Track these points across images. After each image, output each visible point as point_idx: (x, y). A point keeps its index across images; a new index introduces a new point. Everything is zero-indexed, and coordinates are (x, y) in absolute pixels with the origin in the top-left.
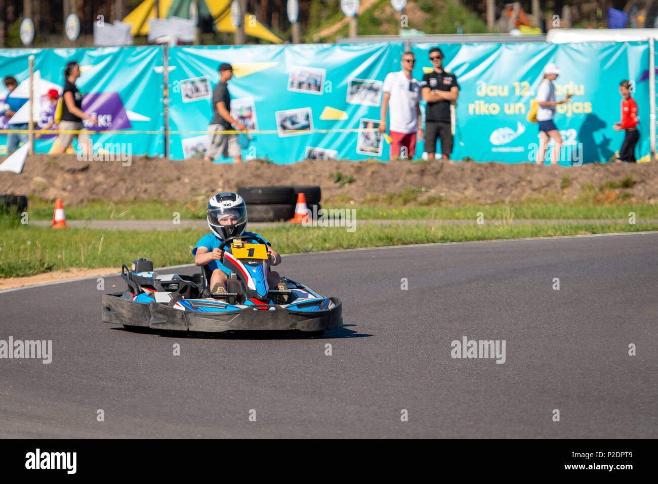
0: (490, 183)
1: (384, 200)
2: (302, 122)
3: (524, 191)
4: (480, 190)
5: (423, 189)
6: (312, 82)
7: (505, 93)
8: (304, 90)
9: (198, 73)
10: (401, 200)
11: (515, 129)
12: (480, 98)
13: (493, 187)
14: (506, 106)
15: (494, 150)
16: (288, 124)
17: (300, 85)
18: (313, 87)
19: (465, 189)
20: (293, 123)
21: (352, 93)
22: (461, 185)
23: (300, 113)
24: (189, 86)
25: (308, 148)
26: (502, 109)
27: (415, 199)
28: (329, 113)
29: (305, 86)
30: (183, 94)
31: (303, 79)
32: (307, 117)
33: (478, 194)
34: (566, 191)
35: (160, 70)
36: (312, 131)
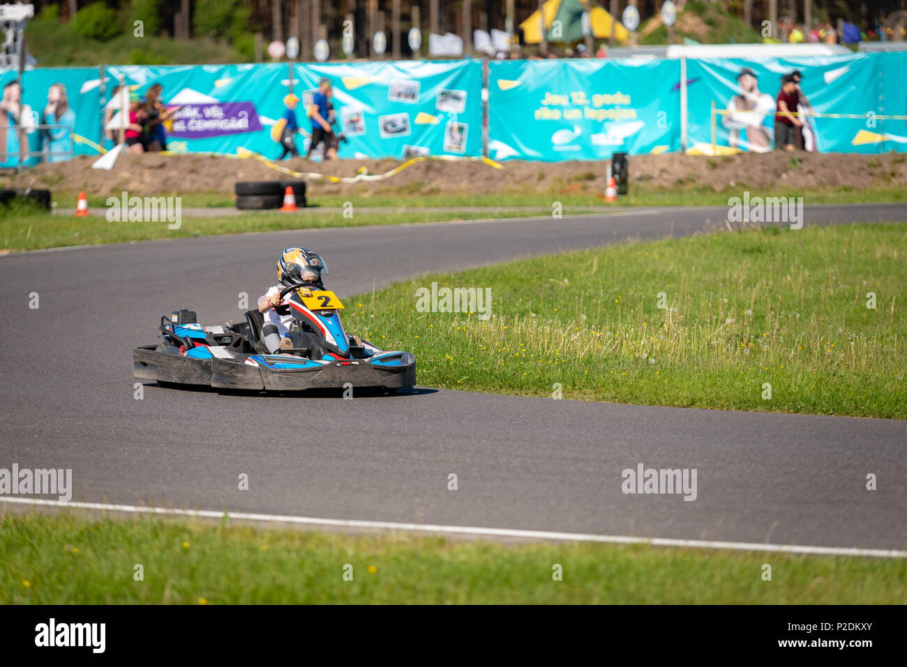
2: (400, 125)
6: (408, 92)
7: (566, 102)
8: (402, 100)
11: (572, 129)
12: (544, 106)
14: (566, 112)
15: (555, 148)
16: (389, 127)
17: (399, 95)
18: (409, 96)
20: (394, 126)
21: (442, 101)
23: (398, 118)
24: (310, 96)
25: (405, 147)
26: (563, 115)
28: (422, 118)
29: (402, 95)
30: (304, 102)
31: (401, 90)
32: (404, 122)
35: (286, 82)
36: (408, 133)
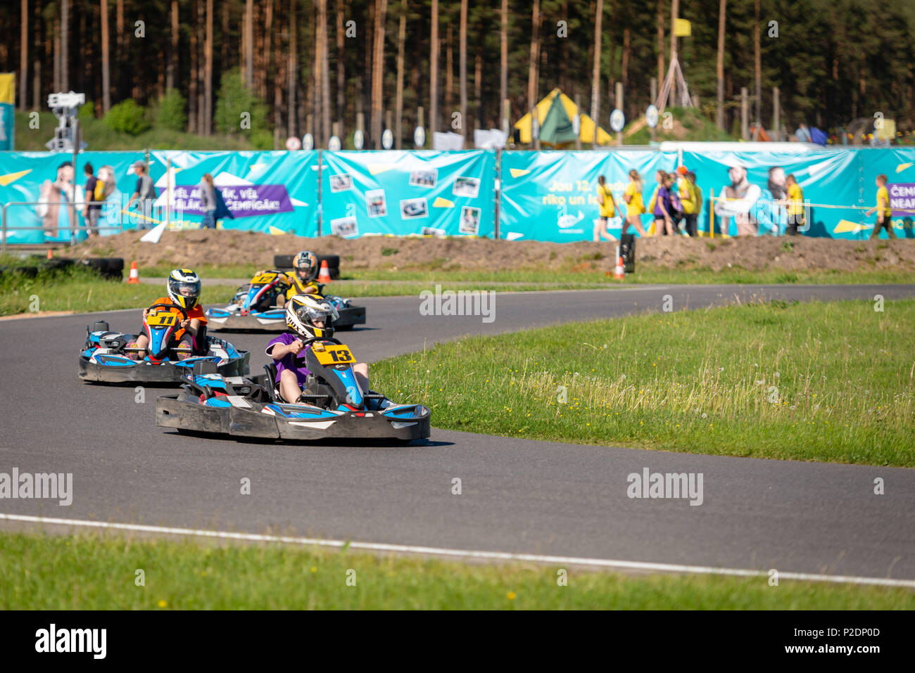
0: (498, 255)
1: (418, 267)
3: (521, 261)
4: (490, 260)
5: (448, 259)
10: (430, 267)
13: (499, 258)
19: (479, 259)
22: (476, 256)
27: (440, 267)
33: (488, 263)
34: (553, 262)
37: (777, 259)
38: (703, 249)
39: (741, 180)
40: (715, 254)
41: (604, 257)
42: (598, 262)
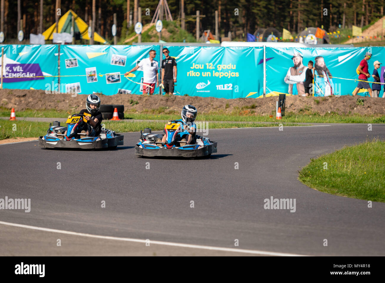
1: (150, 112)
2: (117, 78)
3: (210, 109)
5: (167, 107)
6: (121, 61)
7: (203, 68)
8: (117, 65)
9: (73, 56)
10: (158, 112)
11: (207, 83)
12: (192, 70)
14: (203, 73)
15: (198, 91)
16: (110, 79)
17: (116, 62)
18: (121, 63)
20: (113, 78)
23: (115, 74)
24: (69, 62)
25: (119, 89)
26: (201, 74)
27: (164, 112)
29: (118, 63)
30: (66, 65)
31: (117, 60)
32: (119, 76)
34: (227, 109)
35: (57, 54)
36: (120, 82)
37: (355, 109)
38: (312, 103)
39: (300, 64)
40: (320, 106)
41: (256, 106)
42: (254, 110)
